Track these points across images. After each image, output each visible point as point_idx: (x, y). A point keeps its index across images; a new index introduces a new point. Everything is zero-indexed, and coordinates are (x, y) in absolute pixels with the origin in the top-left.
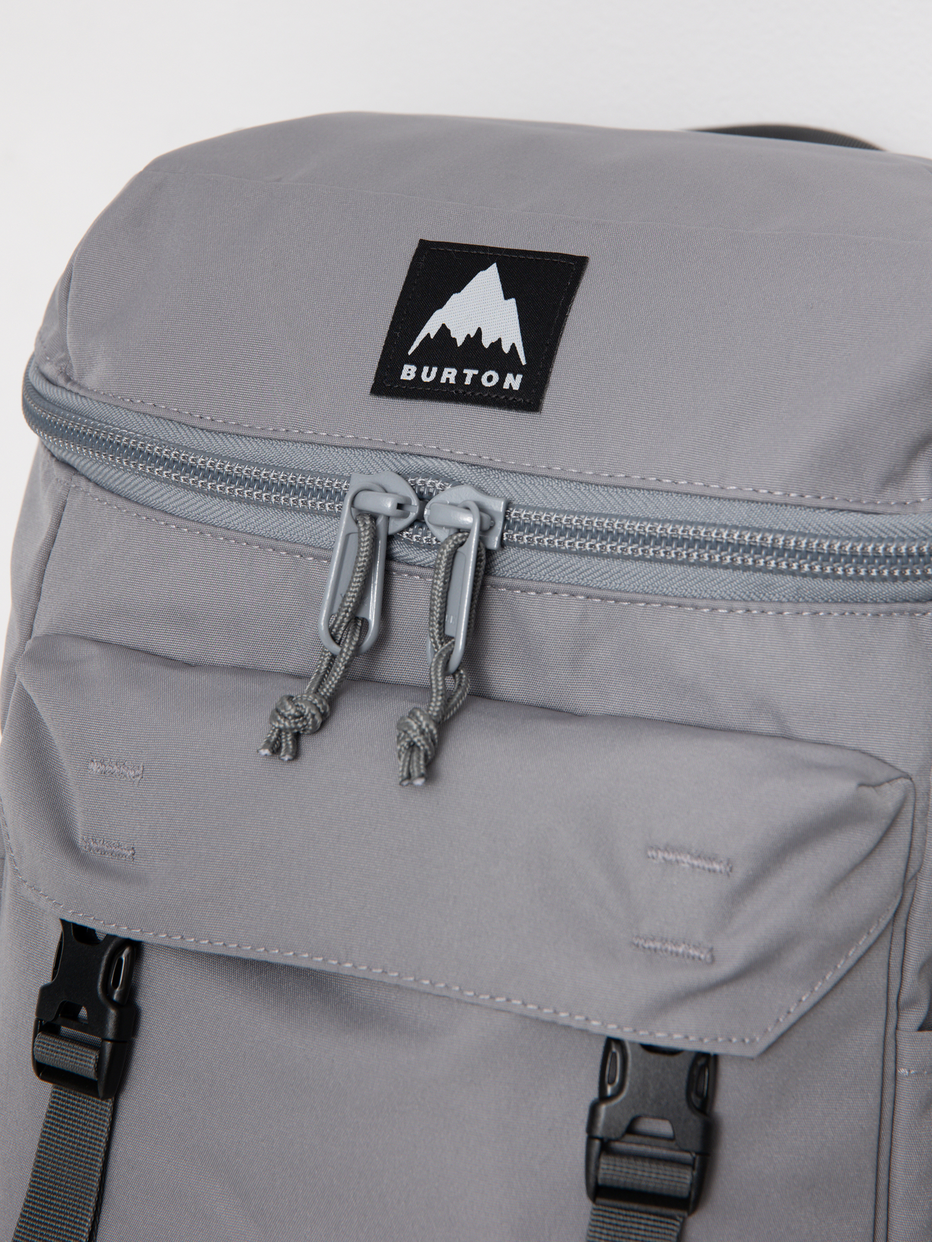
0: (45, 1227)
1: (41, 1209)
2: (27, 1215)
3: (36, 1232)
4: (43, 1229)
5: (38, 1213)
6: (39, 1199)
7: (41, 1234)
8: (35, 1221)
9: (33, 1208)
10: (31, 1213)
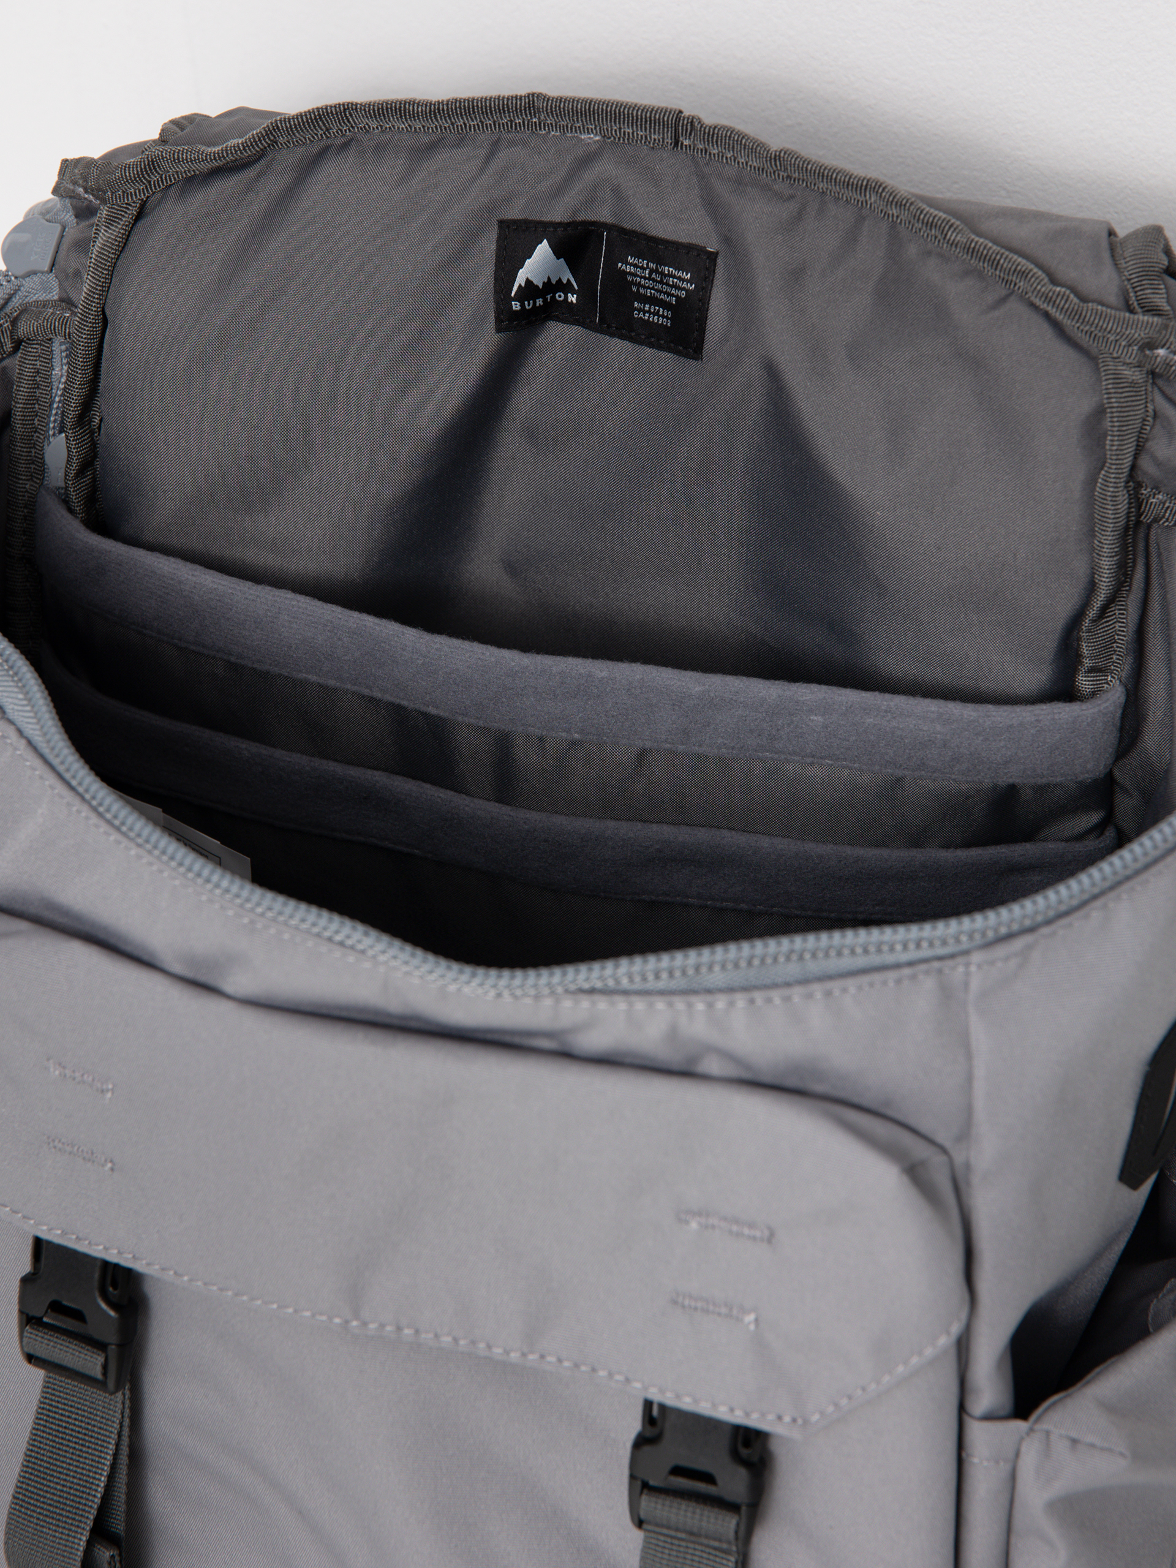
0: (42, 1511)
1: (35, 1491)
2: (21, 1497)
3: (32, 1516)
4: (40, 1513)
5: (33, 1496)
6: (33, 1481)
7: (38, 1519)
8: (29, 1503)
9: (27, 1490)
10: (24, 1495)
